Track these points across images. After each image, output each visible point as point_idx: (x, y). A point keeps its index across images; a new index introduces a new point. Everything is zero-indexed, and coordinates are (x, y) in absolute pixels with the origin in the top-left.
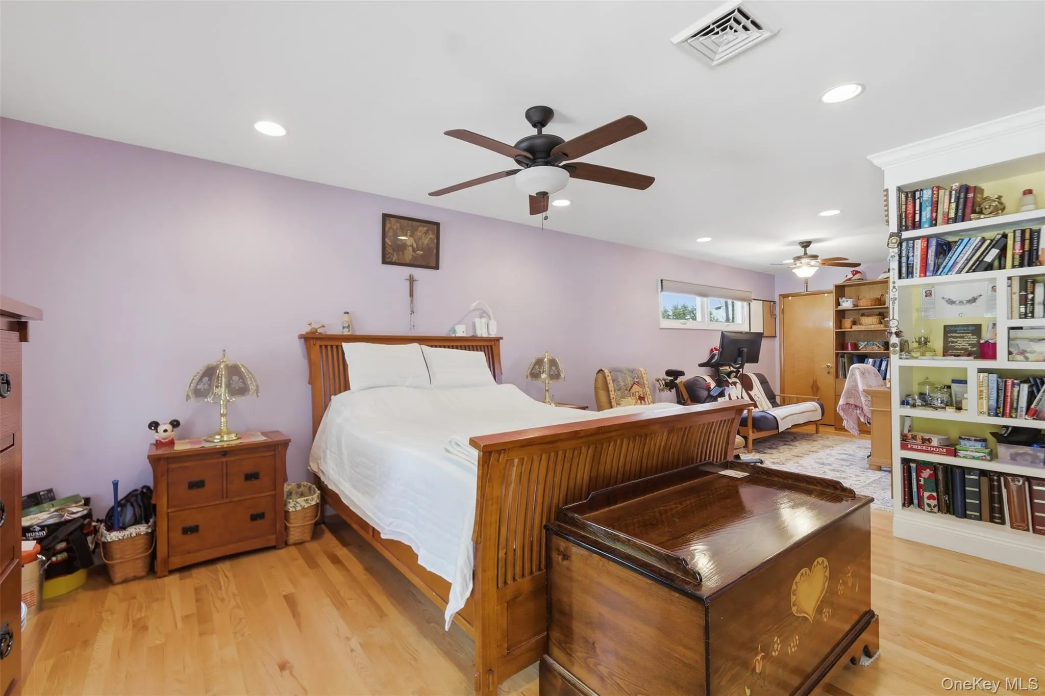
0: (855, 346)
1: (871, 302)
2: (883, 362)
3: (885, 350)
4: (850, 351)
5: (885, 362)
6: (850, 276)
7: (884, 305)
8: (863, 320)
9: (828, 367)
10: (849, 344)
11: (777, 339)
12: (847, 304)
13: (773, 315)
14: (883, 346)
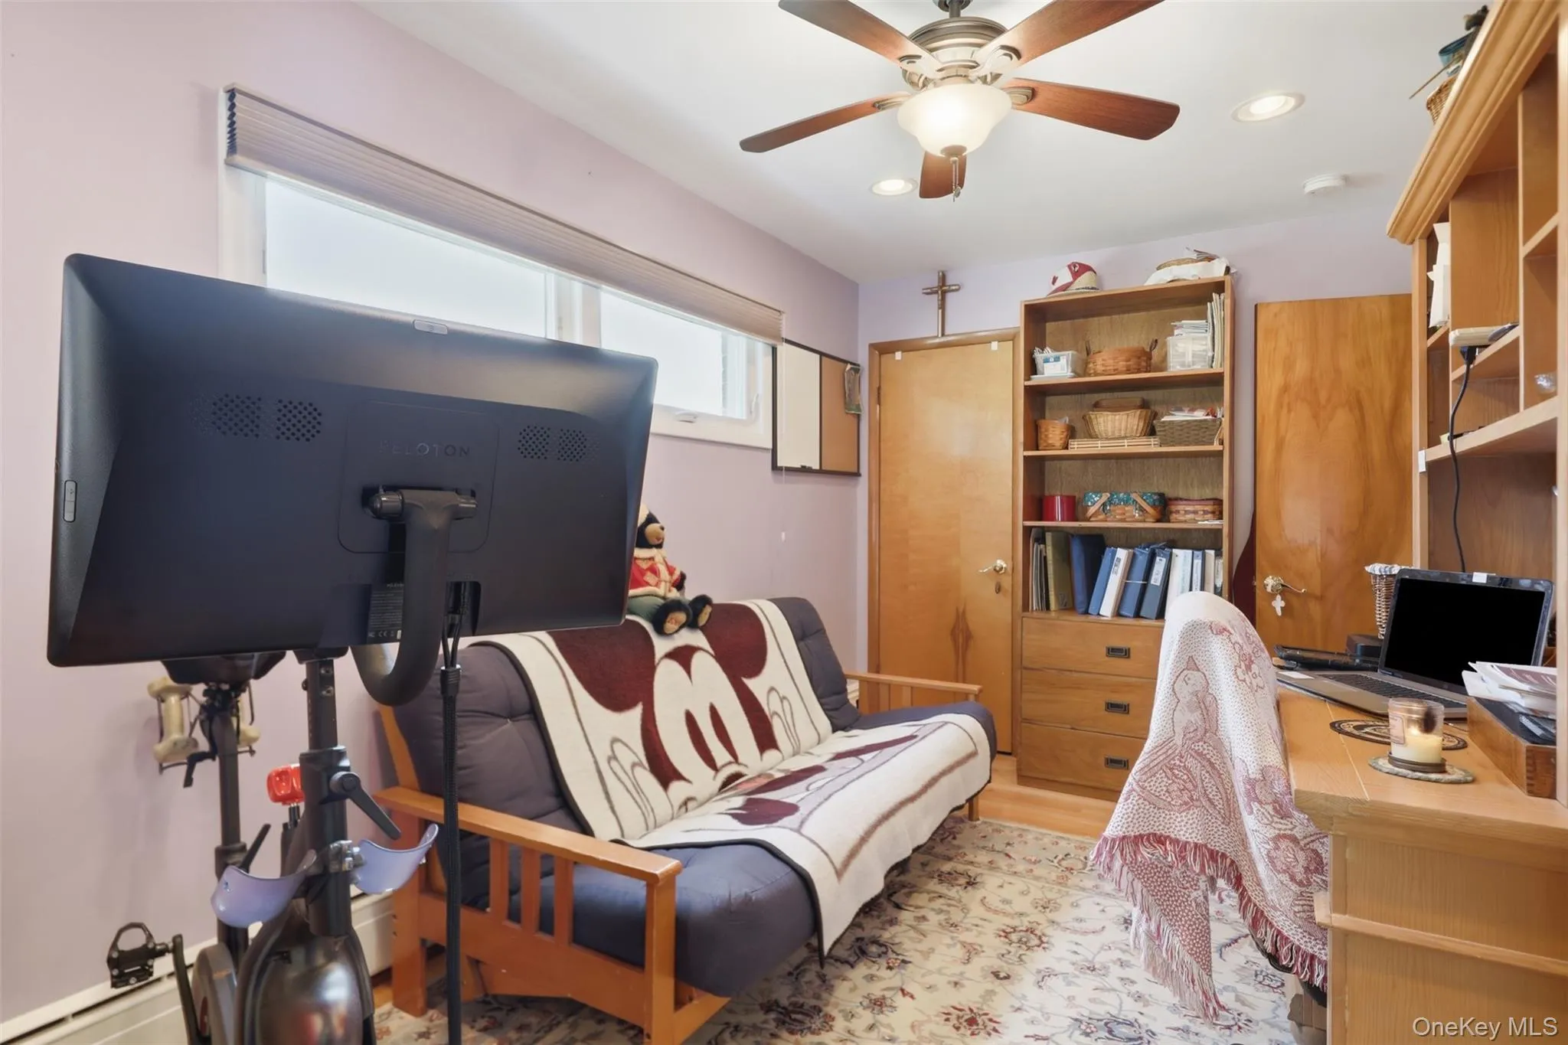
0: (1074, 508)
1: (1128, 360)
2: (1158, 558)
3: (1158, 521)
4: (1059, 523)
5: (1164, 560)
6: (1065, 277)
7: (1161, 370)
8: (1101, 420)
9: (997, 571)
10: (1058, 499)
11: (864, 480)
12: (1056, 368)
13: (849, 402)
14: (1153, 506)
